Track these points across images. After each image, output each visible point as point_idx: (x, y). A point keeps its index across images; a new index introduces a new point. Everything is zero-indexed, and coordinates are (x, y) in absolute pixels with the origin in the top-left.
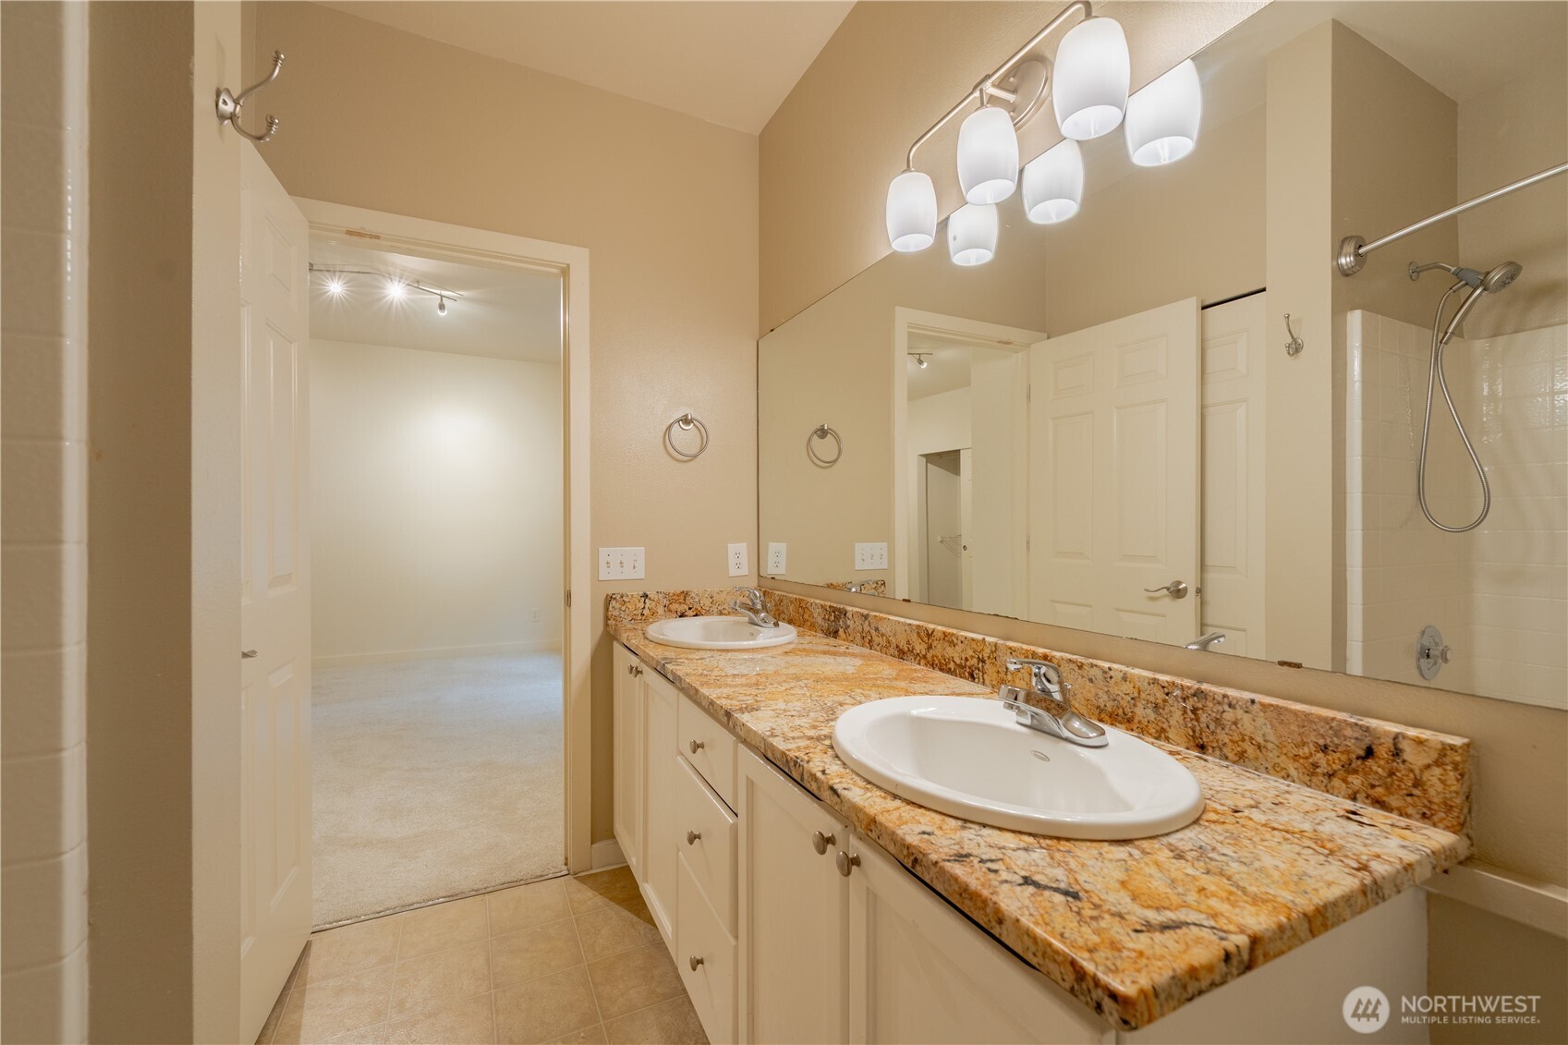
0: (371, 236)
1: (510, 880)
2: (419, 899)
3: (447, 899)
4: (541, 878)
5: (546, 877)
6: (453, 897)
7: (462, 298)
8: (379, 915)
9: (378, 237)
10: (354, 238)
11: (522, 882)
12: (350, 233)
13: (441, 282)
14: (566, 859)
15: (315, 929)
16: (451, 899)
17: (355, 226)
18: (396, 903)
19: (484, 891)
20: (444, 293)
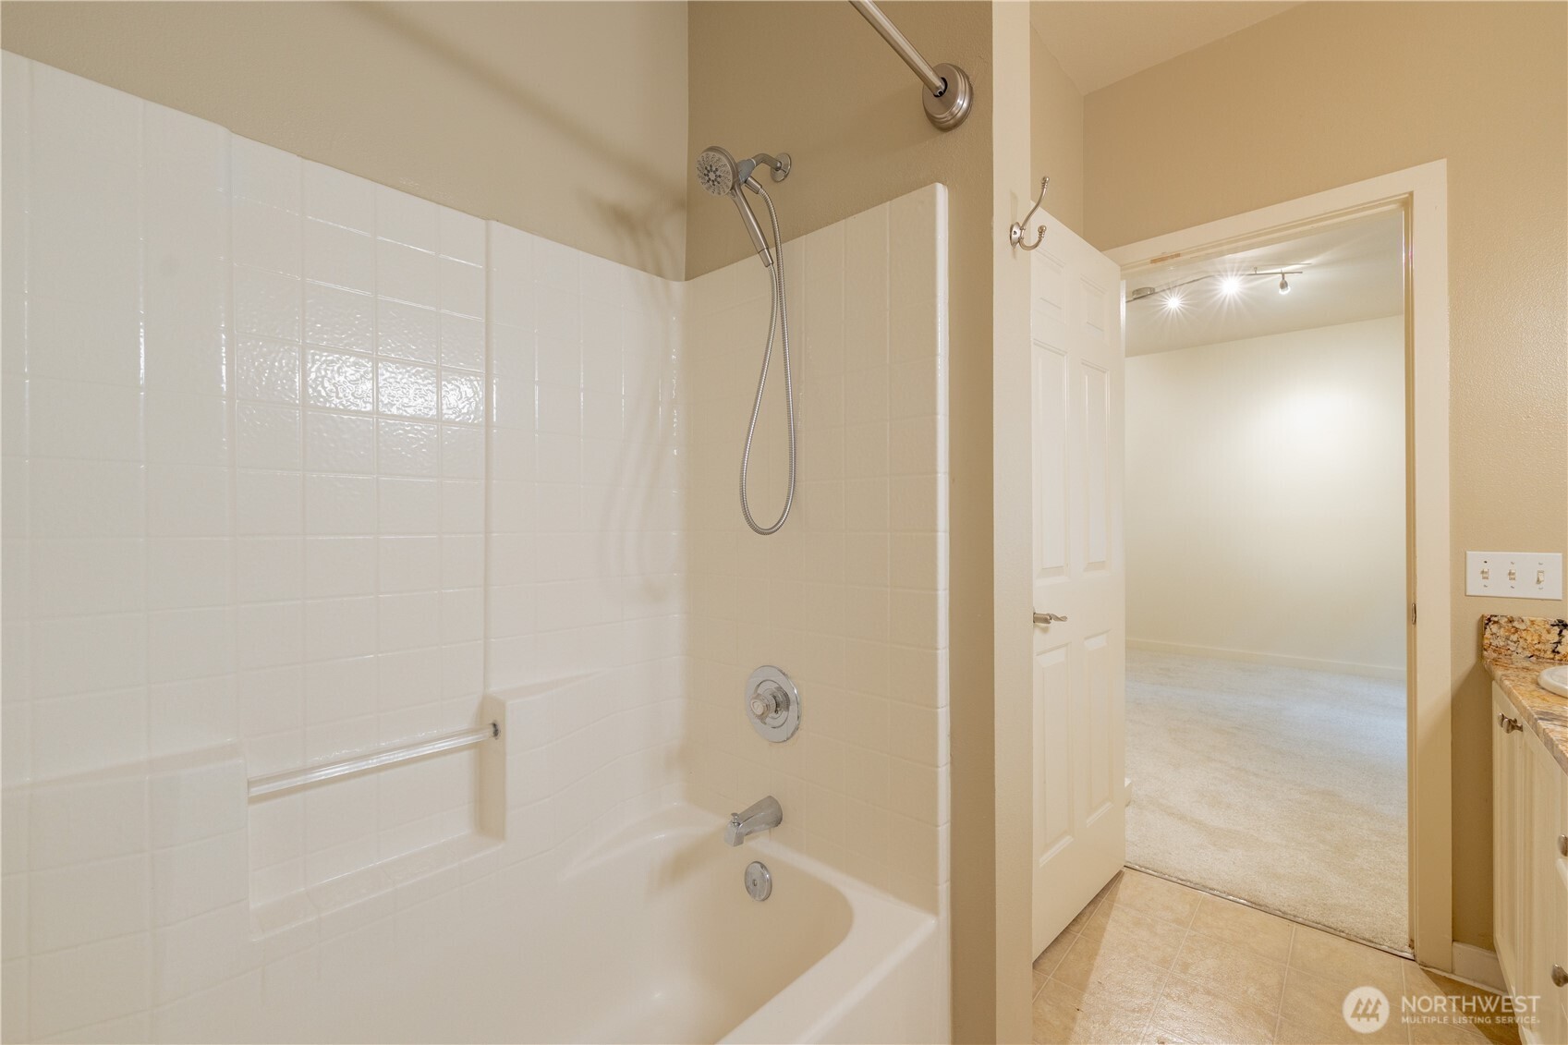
0: (1172, 257)
1: (1326, 923)
2: (1220, 888)
3: (1249, 904)
4: (1370, 944)
5: (1378, 946)
6: (1256, 905)
7: (1311, 267)
8: (1183, 883)
9: (1178, 255)
10: (1159, 264)
11: (1343, 934)
12: (1154, 261)
13: (1281, 259)
14: (1412, 941)
15: (1128, 865)
16: (1254, 906)
17: (1157, 254)
18: (1198, 880)
19: (1292, 918)
20: (1285, 269)
